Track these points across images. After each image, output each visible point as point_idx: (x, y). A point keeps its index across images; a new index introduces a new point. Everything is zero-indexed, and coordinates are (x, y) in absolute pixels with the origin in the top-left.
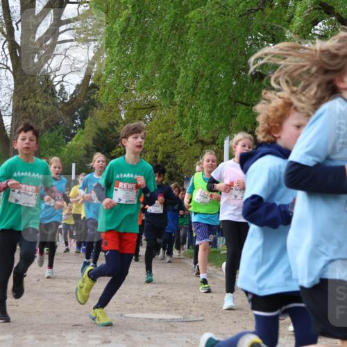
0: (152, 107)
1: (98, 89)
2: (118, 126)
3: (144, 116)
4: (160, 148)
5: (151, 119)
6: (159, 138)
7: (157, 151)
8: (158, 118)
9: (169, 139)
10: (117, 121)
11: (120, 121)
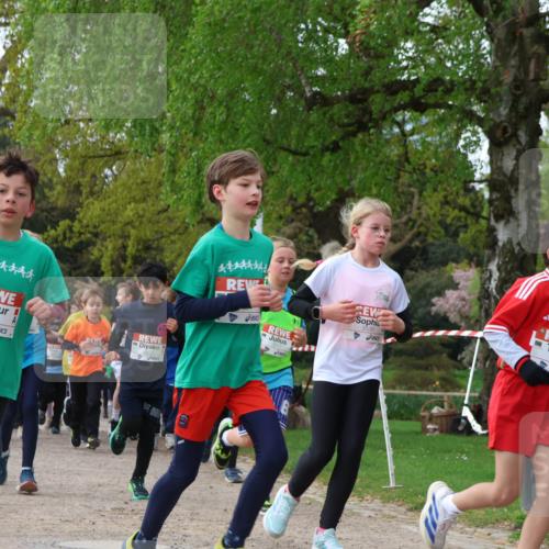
0: (117, 154)
1: (14, 118)
2: (51, 188)
3: (101, 171)
4: (133, 232)
5: (116, 177)
6: (129, 212)
7: (126, 237)
8: (129, 176)
9: (148, 215)
10: (51, 180)
11: (55, 180)
